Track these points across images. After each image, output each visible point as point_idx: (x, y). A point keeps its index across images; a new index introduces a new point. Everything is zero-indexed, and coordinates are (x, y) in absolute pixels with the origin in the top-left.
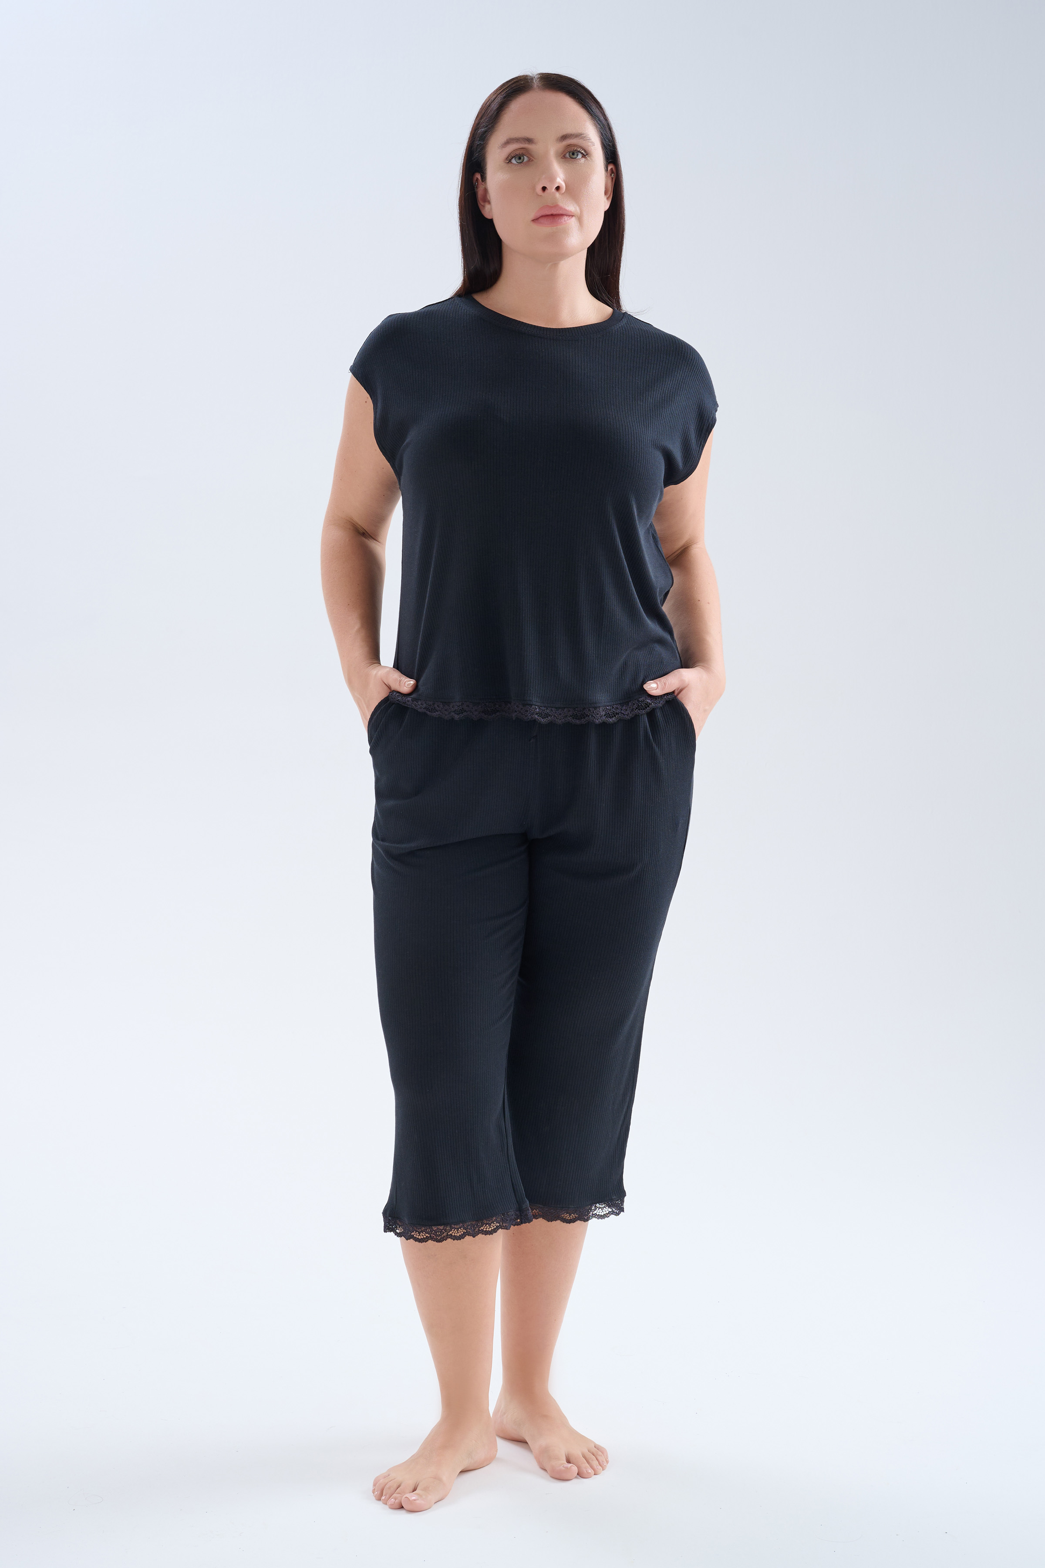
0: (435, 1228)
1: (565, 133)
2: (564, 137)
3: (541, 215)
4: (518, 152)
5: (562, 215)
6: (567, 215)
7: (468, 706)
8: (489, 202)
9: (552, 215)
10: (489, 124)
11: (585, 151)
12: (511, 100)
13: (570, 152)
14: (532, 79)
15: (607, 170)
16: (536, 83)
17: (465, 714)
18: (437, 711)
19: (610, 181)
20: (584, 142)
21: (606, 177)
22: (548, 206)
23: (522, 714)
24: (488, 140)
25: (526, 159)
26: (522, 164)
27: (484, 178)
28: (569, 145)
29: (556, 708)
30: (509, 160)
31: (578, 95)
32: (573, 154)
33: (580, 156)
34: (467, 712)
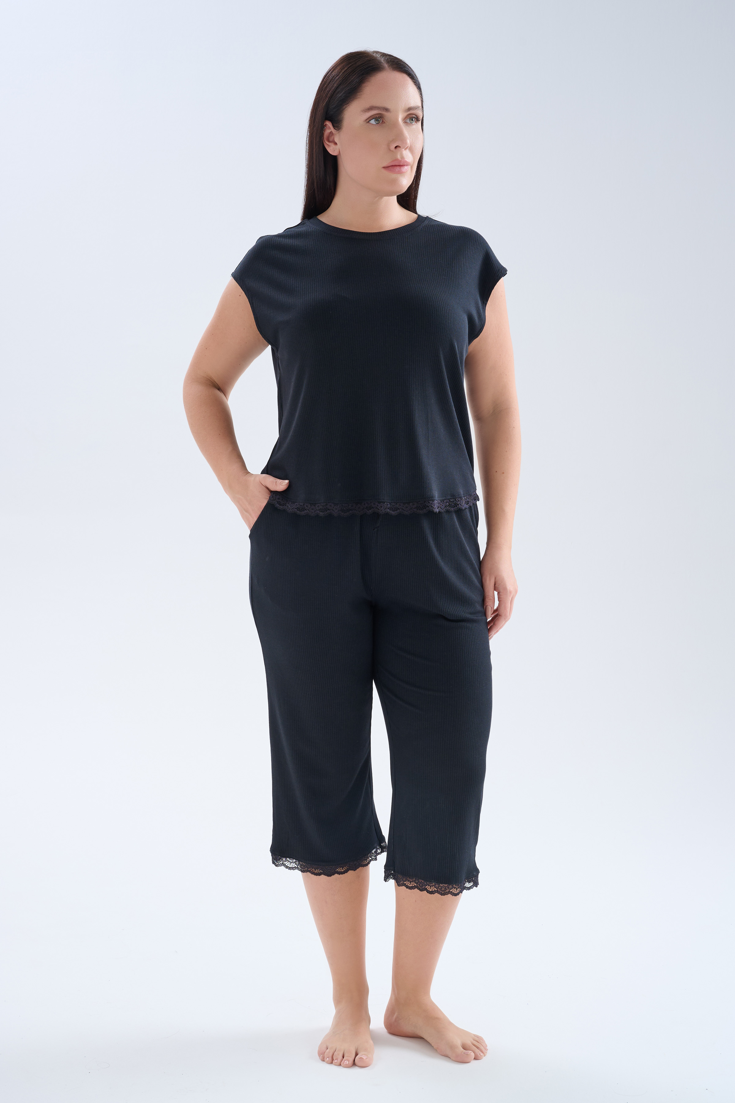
1: (410, 106)
2: (409, 110)
3: (391, 165)
4: (376, 116)
6: (407, 165)
7: (330, 506)
9: (399, 165)
11: (417, 118)
13: (409, 119)
17: (329, 511)
18: (306, 510)
20: (419, 112)
22: (397, 159)
25: (382, 121)
26: (379, 124)
28: (412, 115)
30: (370, 121)
32: (412, 120)
34: (330, 510)
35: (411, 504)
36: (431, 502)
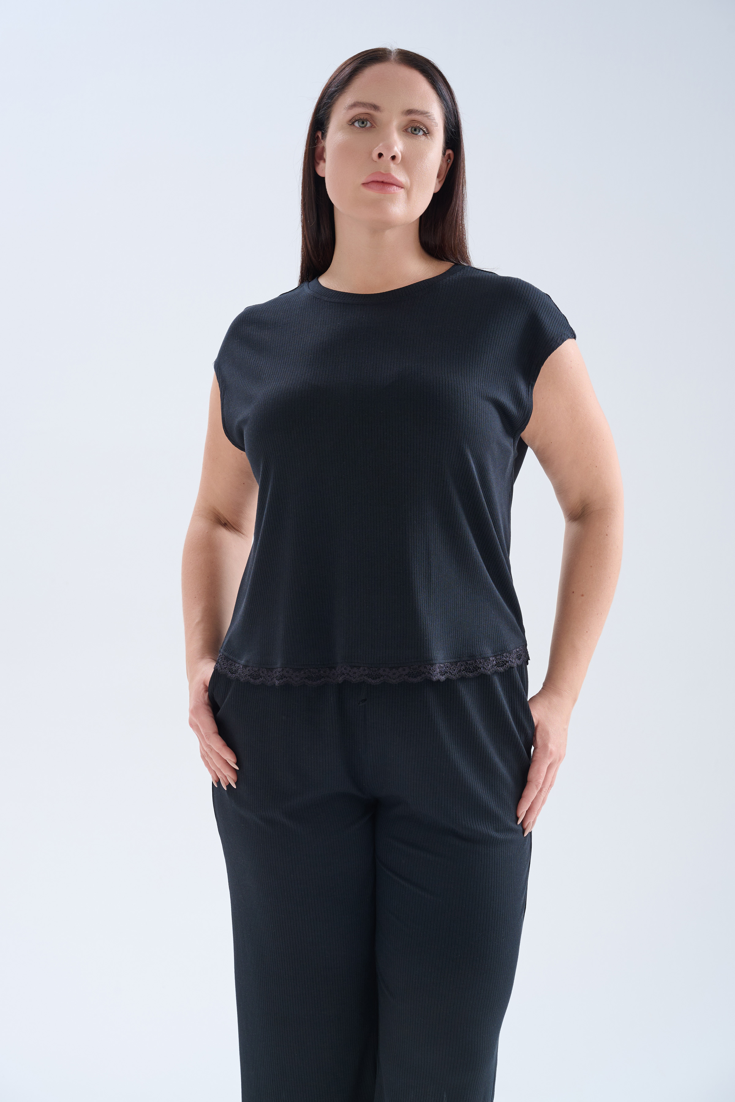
1: (411, 108)
2: (410, 112)
3: (372, 180)
4: (362, 117)
5: (392, 184)
6: (397, 186)
7: (288, 672)
8: (324, 161)
9: (382, 182)
10: (340, 85)
11: (427, 129)
12: (366, 67)
13: (412, 128)
14: (390, 52)
15: (444, 154)
16: (393, 57)
18: (261, 677)
19: (445, 166)
20: (428, 120)
21: (442, 161)
22: (381, 173)
23: (351, 676)
24: (337, 100)
25: (369, 125)
26: (364, 129)
27: (324, 136)
28: (413, 121)
30: (352, 122)
31: (431, 75)
32: (415, 130)
33: (421, 133)
34: (287, 678)
35: (400, 669)
36: (428, 667)
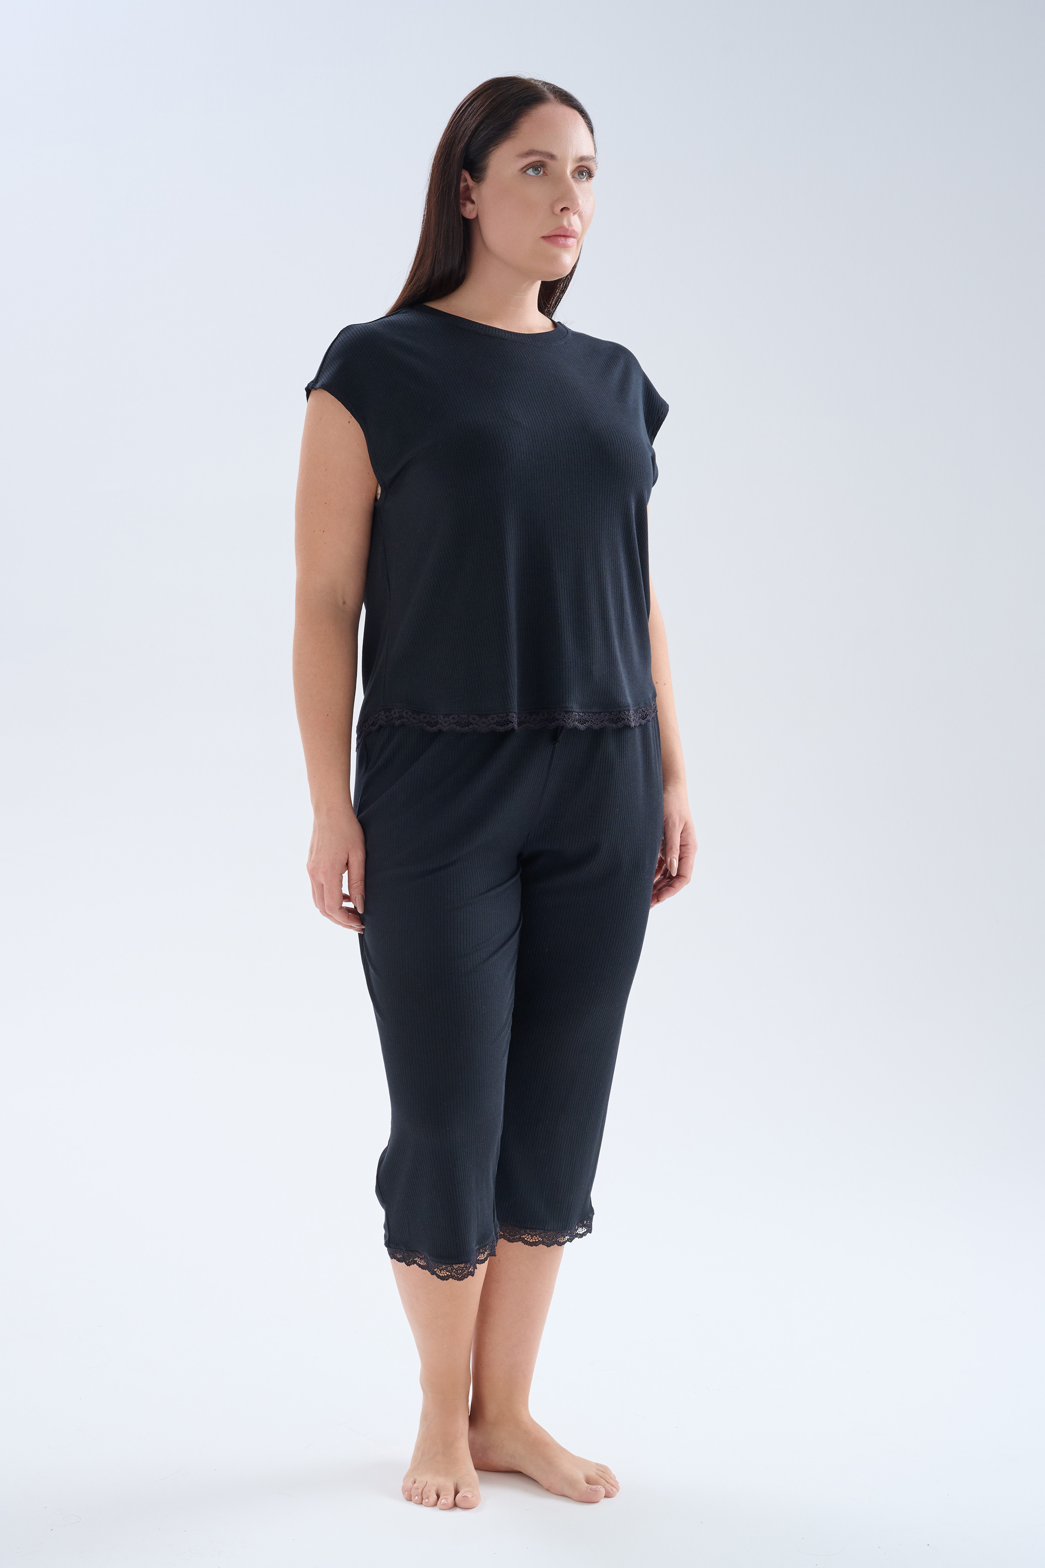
0: (455, 1267)
1: (583, 155)
2: (582, 159)
3: (554, 234)
5: (571, 236)
6: (574, 237)
9: (565, 236)
13: (578, 172)
16: (550, 94)
22: (564, 227)
25: (542, 172)
28: (581, 166)
29: (593, 713)
30: (524, 170)
32: (581, 174)
33: (585, 178)
36: (627, 712)
